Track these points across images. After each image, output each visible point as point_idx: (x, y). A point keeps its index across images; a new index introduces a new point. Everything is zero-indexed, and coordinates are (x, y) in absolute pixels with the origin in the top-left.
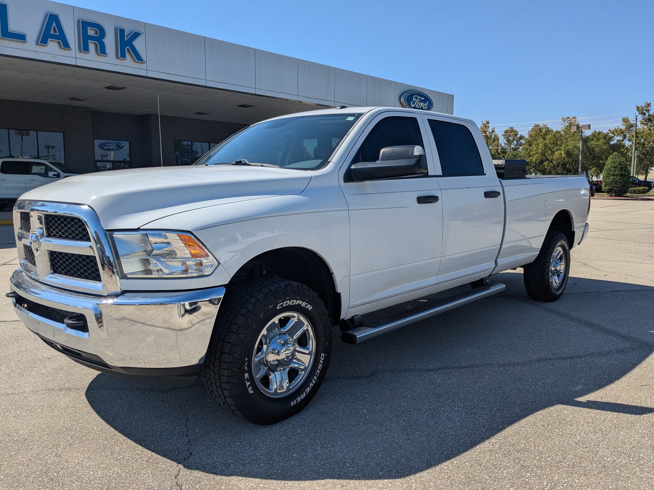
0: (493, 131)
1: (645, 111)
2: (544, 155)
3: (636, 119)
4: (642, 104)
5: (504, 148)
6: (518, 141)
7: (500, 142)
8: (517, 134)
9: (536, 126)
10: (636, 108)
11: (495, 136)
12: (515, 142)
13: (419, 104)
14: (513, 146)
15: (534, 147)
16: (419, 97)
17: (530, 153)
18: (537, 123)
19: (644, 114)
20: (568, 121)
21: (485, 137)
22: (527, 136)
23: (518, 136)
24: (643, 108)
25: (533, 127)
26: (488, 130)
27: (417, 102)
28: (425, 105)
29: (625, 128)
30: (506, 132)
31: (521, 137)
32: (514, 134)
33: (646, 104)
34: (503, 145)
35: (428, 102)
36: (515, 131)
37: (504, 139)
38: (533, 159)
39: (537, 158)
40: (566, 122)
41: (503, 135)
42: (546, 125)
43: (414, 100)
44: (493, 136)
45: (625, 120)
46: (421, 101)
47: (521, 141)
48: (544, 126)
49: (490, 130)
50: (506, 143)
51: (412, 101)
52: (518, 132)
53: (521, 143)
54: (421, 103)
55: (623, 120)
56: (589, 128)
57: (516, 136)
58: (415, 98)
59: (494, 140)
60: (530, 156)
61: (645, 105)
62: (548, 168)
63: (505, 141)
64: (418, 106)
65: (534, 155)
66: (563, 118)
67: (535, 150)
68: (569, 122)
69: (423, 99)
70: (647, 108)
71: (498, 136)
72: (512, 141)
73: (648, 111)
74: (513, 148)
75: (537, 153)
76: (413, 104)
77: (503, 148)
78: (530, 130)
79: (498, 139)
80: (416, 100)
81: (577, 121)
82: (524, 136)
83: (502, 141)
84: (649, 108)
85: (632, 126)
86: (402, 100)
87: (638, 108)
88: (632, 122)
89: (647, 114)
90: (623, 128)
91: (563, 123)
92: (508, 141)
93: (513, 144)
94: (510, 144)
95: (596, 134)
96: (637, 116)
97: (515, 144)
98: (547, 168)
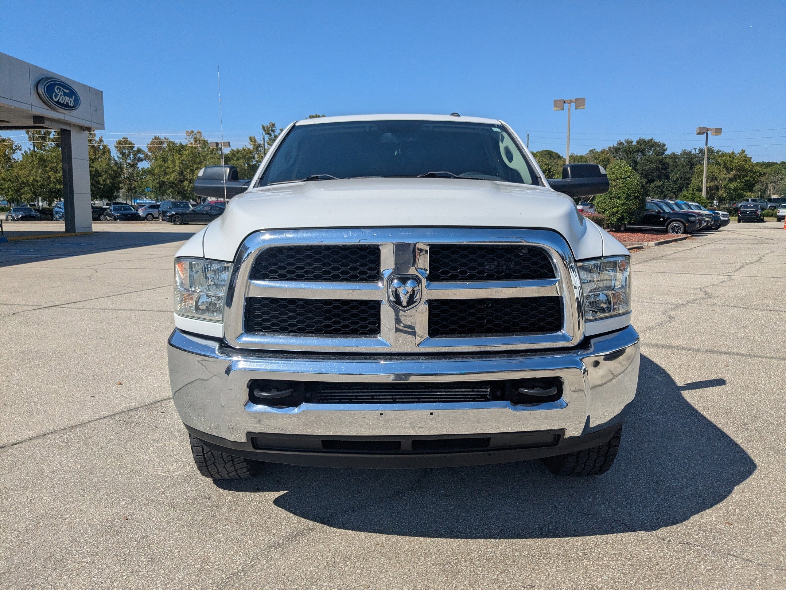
0: (101, 141)
1: (270, 132)
2: (181, 173)
3: (264, 139)
4: (267, 124)
5: (119, 162)
6: (135, 155)
7: (112, 155)
8: (133, 147)
9: (156, 138)
10: (261, 127)
11: (105, 147)
12: (132, 156)
13: (63, 98)
14: (129, 161)
15: (169, 164)
16: (62, 89)
17: (165, 170)
18: (157, 134)
19: (270, 135)
20: (193, 135)
21: (92, 148)
22: (146, 150)
23: (135, 149)
24: (268, 128)
25: (153, 139)
26: (95, 138)
27: (61, 95)
28: (71, 100)
29: (253, 148)
30: (119, 143)
31: (139, 151)
32: (130, 147)
33: (271, 124)
34: (117, 159)
35: (74, 96)
36: (130, 143)
37: (117, 152)
38: (169, 178)
39: (174, 176)
40: (191, 136)
41: (115, 146)
42: (168, 139)
43: (57, 91)
44: (101, 147)
45: (252, 140)
46: (65, 94)
47: (139, 155)
48: (166, 139)
49: (97, 139)
50: (121, 156)
51: (54, 94)
52: (134, 144)
53: (139, 157)
54: (66, 97)
55: (251, 139)
56: (229, 146)
57: (132, 149)
58: (57, 90)
59: (104, 153)
60: (166, 174)
61: (270, 126)
62: (189, 189)
63: (118, 154)
64: (62, 100)
65: (171, 173)
66: (187, 132)
67: (172, 168)
68: (193, 137)
69: (67, 91)
70: (272, 128)
71: (109, 147)
72: (129, 155)
73: (273, 131)
74: (129, 164)
75: (175, 171)
76: (56, 97)
77: (117, 163)
78: (149, 143)
79: (109, 152)
80: (59, 92)
81: (203, 136)
82: (142, 149)
83: (115, 154)
84: (274, 129)
85: (259, 146)
86: (41, 90)
87: (264, 128)
88: (260, 141)
89: (273, 134)
90: (251, 147)
91: (188, 137)
92: (123, 154)
93: (129, 158)
94: (126, 158)
95: (236, 153)
96: (264, 136)
97: (132, 159)
98: (187, 189)
